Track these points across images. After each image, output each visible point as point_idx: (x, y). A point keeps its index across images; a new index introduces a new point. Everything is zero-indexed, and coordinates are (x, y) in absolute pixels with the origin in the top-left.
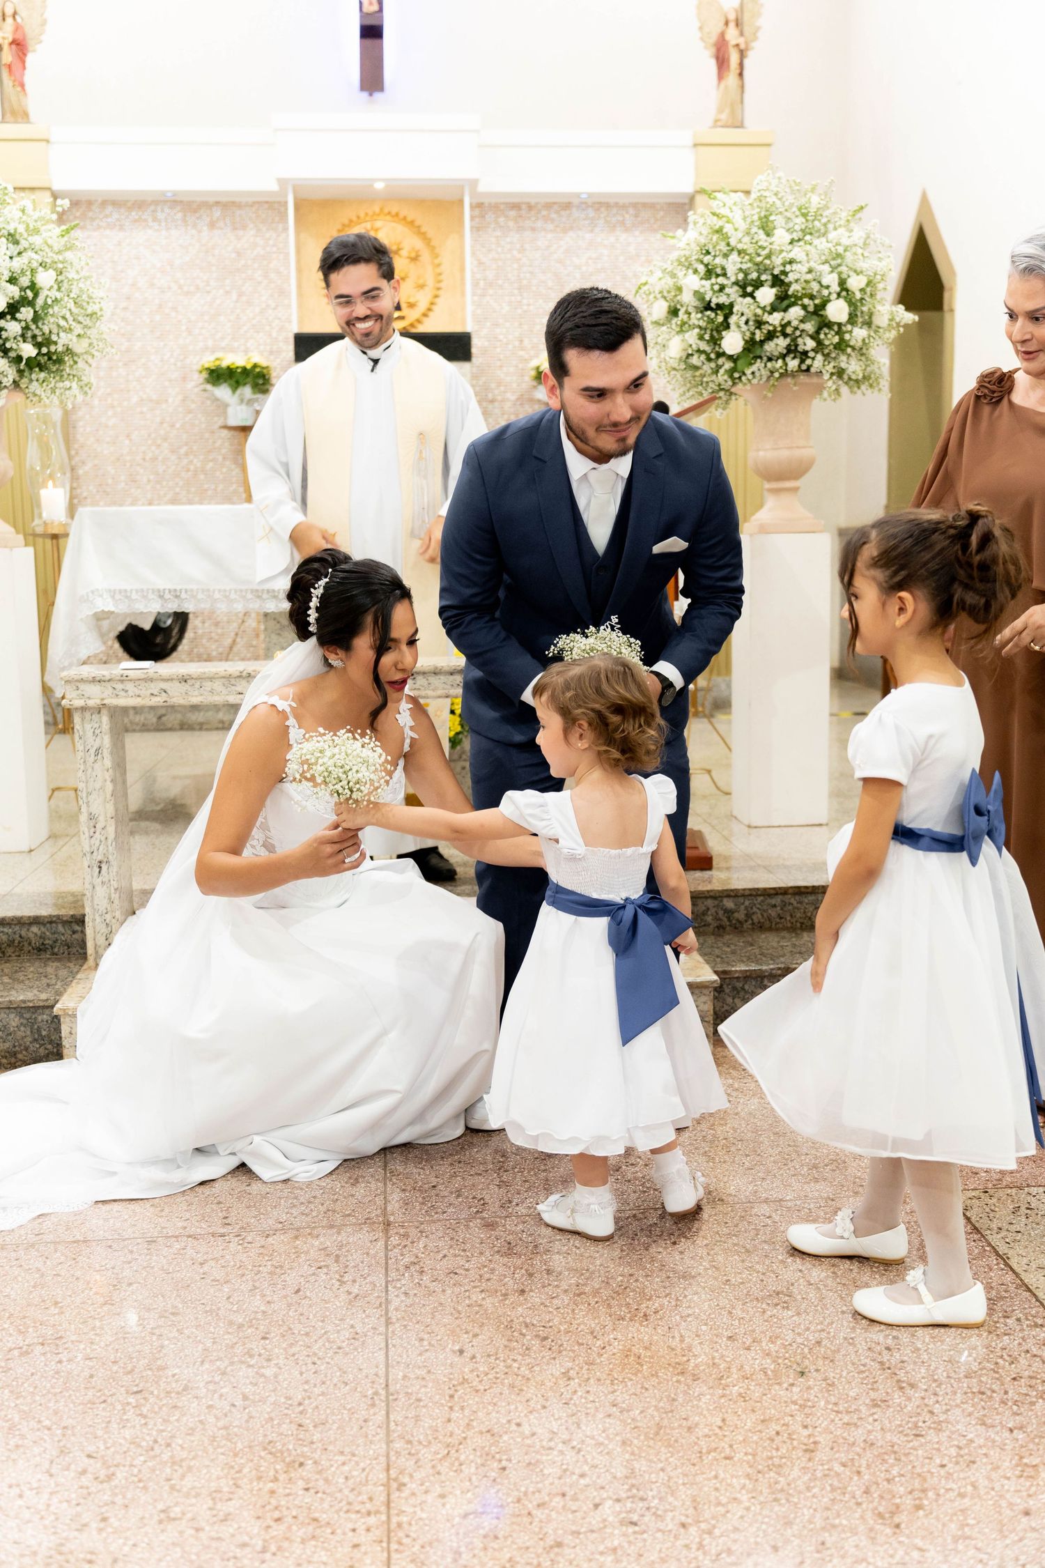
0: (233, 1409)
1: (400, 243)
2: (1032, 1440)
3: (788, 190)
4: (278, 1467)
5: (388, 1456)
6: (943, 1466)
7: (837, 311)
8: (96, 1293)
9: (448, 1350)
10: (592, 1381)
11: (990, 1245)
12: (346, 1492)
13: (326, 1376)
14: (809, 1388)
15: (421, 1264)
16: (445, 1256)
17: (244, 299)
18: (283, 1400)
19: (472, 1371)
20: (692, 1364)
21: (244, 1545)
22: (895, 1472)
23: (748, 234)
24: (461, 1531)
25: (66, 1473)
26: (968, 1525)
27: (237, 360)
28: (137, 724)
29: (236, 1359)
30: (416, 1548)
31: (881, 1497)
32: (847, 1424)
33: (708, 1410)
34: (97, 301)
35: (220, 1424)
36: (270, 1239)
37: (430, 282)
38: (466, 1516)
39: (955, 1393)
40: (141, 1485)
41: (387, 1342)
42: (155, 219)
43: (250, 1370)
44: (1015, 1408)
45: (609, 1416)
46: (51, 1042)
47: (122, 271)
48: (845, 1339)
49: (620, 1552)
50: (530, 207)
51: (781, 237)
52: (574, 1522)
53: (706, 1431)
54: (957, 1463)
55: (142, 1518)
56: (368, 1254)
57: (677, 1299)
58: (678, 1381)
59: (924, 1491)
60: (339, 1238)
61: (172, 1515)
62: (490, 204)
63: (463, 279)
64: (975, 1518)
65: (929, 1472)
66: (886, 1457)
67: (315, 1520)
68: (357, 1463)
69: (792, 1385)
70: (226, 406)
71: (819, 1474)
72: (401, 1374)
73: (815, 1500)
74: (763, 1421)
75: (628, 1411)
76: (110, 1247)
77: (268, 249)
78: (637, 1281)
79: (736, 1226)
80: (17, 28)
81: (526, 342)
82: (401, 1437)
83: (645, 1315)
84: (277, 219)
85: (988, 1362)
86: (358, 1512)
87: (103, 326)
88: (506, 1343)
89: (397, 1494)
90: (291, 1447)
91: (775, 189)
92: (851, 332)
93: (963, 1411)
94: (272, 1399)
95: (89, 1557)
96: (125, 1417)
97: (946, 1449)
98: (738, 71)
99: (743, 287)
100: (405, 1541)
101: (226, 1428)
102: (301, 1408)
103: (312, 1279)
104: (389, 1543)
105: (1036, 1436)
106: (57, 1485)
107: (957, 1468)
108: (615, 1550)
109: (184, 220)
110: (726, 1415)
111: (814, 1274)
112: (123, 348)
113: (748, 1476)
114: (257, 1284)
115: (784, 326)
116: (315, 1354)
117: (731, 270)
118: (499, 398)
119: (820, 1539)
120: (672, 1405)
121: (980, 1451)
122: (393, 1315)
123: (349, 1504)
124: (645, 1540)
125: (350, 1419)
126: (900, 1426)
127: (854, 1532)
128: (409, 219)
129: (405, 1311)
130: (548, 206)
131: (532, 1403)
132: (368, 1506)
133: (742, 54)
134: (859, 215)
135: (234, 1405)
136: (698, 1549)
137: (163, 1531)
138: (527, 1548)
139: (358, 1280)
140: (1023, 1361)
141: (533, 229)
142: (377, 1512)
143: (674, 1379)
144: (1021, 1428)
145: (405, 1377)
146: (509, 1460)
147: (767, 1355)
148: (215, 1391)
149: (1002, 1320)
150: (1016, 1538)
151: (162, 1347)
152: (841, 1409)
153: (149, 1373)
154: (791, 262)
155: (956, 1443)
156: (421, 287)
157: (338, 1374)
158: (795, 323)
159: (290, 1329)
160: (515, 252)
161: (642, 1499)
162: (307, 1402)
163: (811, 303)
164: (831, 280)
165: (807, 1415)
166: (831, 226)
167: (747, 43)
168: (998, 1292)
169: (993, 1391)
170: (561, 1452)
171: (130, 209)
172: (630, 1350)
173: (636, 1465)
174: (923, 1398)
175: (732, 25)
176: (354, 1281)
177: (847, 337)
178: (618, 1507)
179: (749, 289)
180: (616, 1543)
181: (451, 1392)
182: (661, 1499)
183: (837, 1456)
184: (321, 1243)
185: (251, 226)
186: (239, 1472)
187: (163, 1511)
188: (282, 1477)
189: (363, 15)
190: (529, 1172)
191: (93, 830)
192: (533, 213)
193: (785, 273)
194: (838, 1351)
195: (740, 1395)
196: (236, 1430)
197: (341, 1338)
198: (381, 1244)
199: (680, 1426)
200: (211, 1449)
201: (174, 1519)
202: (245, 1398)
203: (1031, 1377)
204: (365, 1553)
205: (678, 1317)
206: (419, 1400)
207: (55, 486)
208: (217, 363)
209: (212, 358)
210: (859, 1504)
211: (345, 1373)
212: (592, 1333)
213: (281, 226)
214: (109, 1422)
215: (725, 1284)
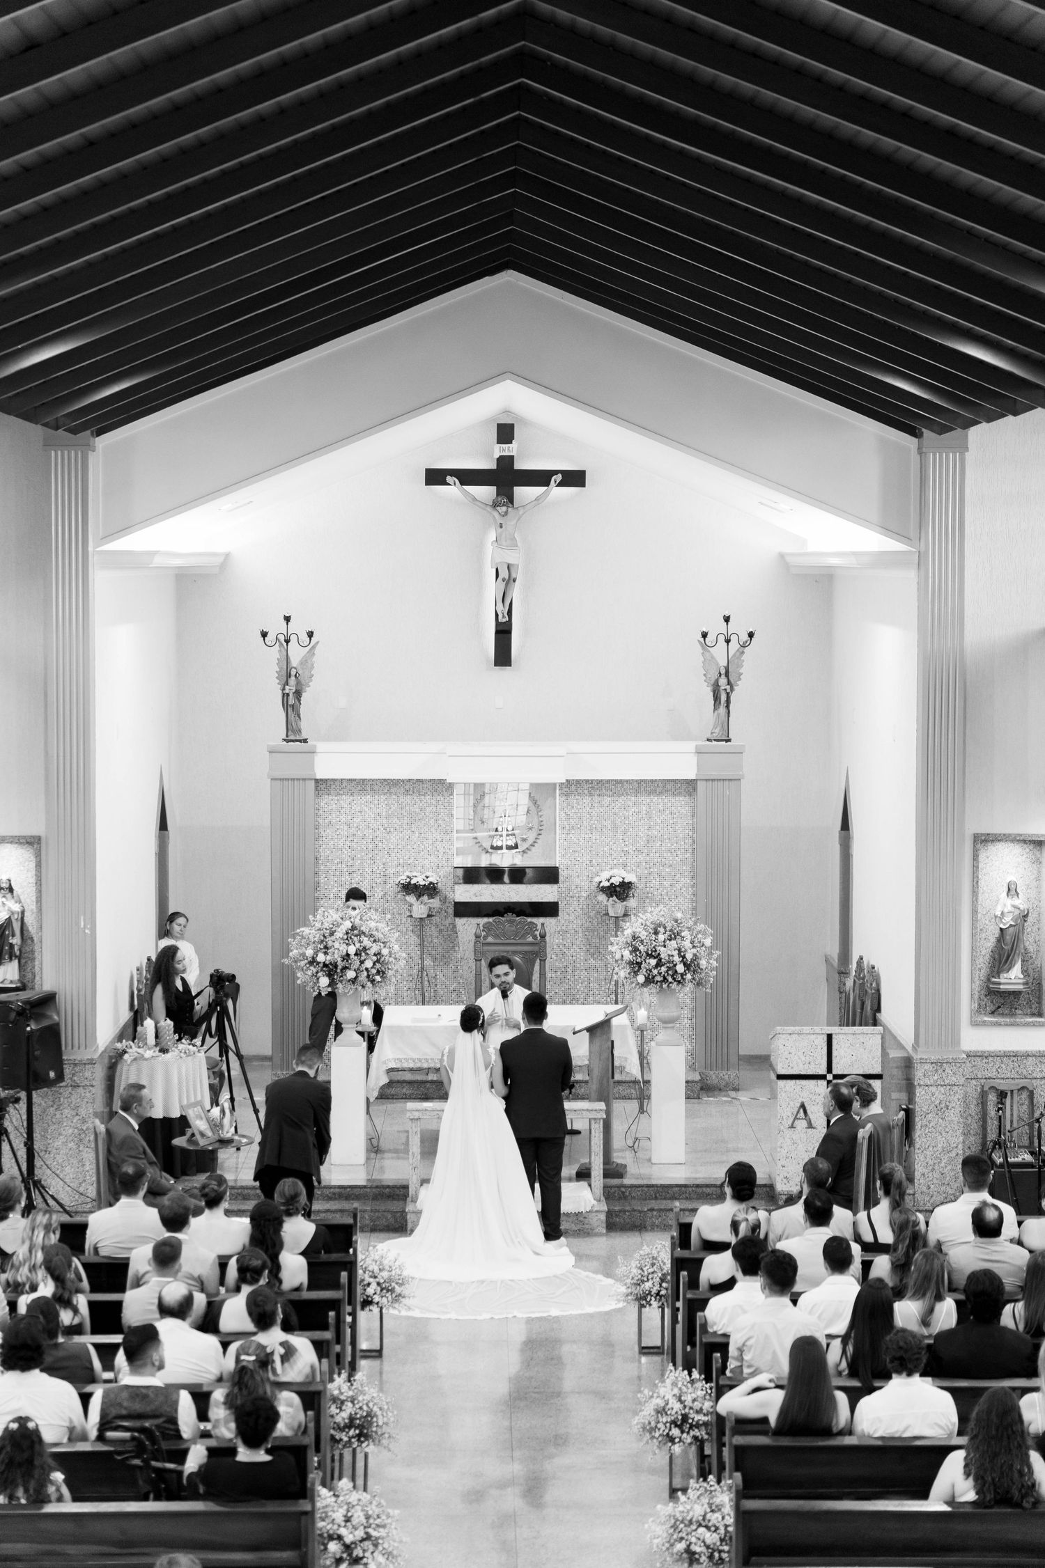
27: (420, 880)
37: (536, 826)
42: (372, 789)
62: (573, 780)
63: (555, 824)
70: (411, 905)
77: (438, 807)
80: (298, 683)
81: (594, 861)
84: (444, 789)
98: (726, 704)
112: (349, 864)
115: (660, 973)
118: (577, 895)
130: (609, 782)
133: (728, 695)
156: (531, 829)
158: (664, 972)
160: (588, 808)
163: (670, 965)
167: (731, 688)
175: (723, 676)
185: (429, 793)
189: (498, 623)
192: (600, 785)
208: (408, 881)
209: (404, 878)
213: (446, 794)
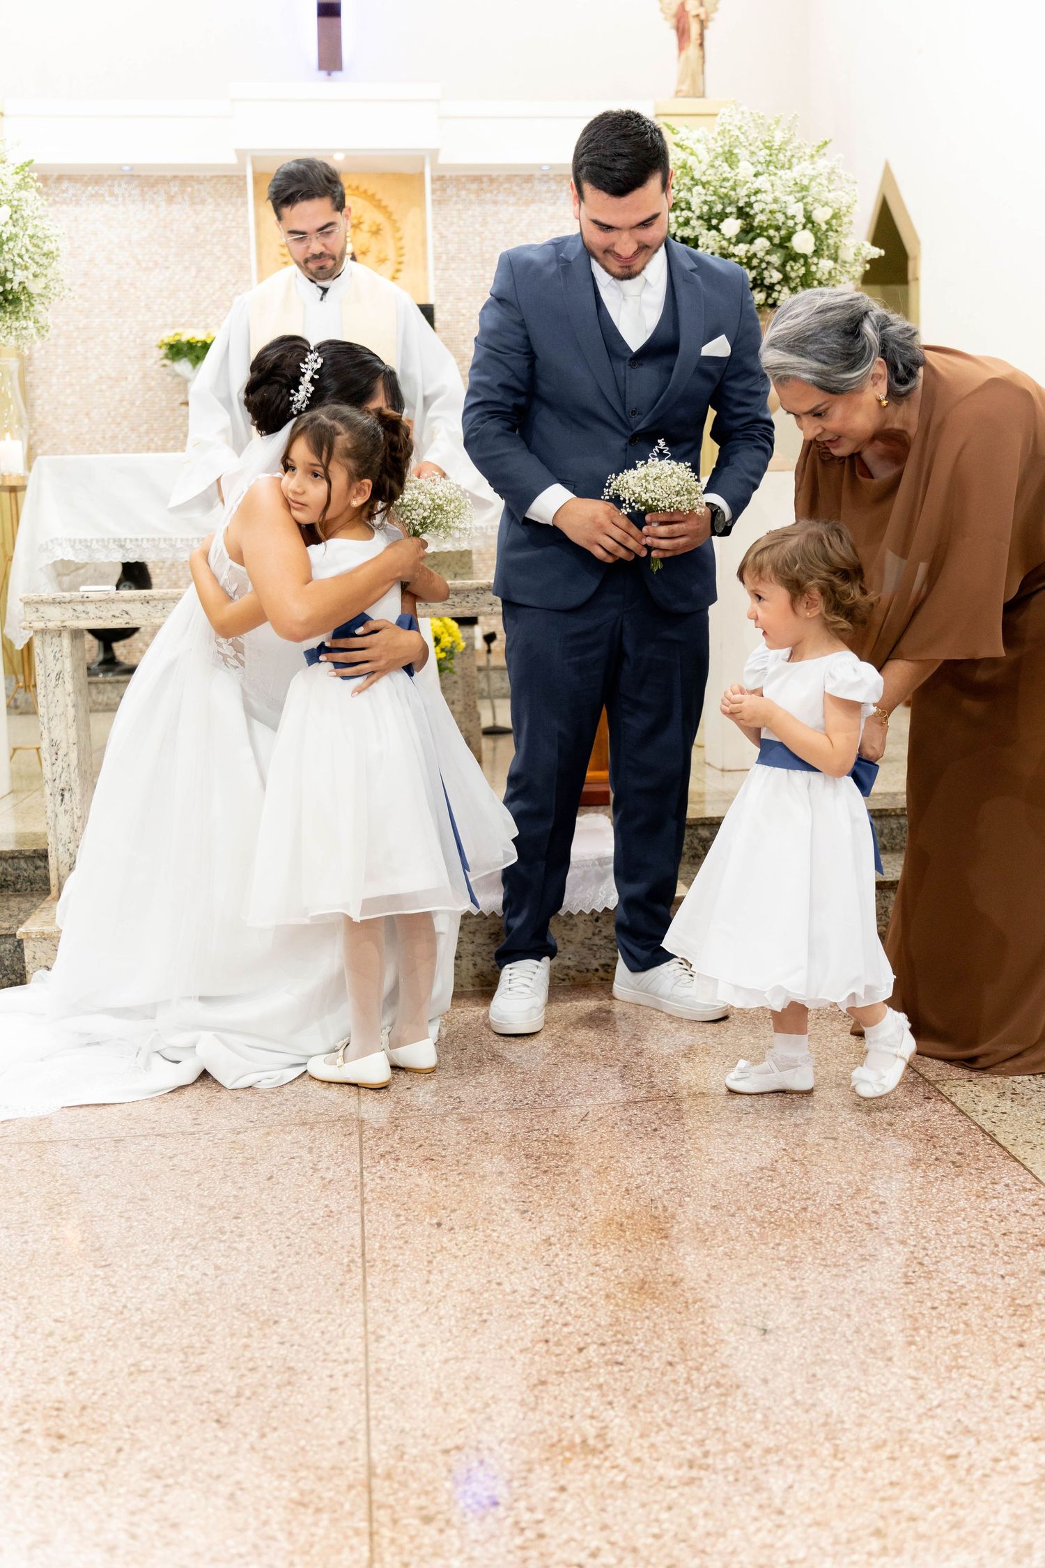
0: (204, 1277)
1: (361, 217)
2: (1025, 1285)
3: (751, 125)
4: (252, 1325)
5: (365, 1313)
6: (934, 1308)
7: (803, 242)
8: (62, 1184)
9: (425, 1223)
10: (574, 1246)
11: (976, 1124)
12: (323, 1344)
13: (300, 1248)
14: (796, 1247)
15: (397, 1153)
16: (421, 1146)
17: (203, 274)
18: (256, 1269)
19: (451, 1240)
20: (676, 1229)
21: (218, 1391)
22: (885, 1314)
23: (713, 166)
24: (442, 1375)
25: (33, 1335)
26: (961, 1357)
27: (198, 335)
28: (100, 704)
29: (207, 1236)
30: (396, 1390)
31: (872, 1335)
32: (836, 1275)
33: (694, 1267)
34: (53, 239)
35: (191, 1291)
36: (241, 1136)
37: (391, 254)
38: (446, 1361)
39: (945, 1247)
40: (110, 1343)
41: (363, 1218)
42: (112, 194)
43: (222, 1245)
44: (1006, 1258)
45: (592, 1274)
46: (14, 972)
47: (79, 247)
48: (832, 1205)
49: (605, 1388)
50: (492, 180)
51: (745, 169)
52: (558, 1364)
53: (692, 1284)
54: (949, 1305)
55: (112, 1372)
56: (342, 1145)
57: (659, 1176)
58: (661, 1244)
59: (916, 1329)
60: (312, 1134)
61: (143, 1368)
62: (451, 177)
63: (425, 253)
64: (968, 1351)
65: (921, 1313)
66: (876, 1302)
67: (289, 1368)
68: (334, 1320)
69: (779, 1244)
71: (808, 1318)
72: (378, 1244)
73: (805, 1339)
74: (749, 1275)
75: (611, 1270)
76: (76, 1146)
77: (227, 224)
78: (618, 1161)
79: (718, 1114)
82: (379, 1297)
83: (627, 1190)
84: (236, 193)
85: (977, 1220)
86: (335, 1361)
87: (60, 266)
88: (485, 1216)
89: (375, 1344)
90: (265, 1308)
91: (739, 124)
92: (817, 264)
93: (953, 1262)
94: (245, 1269)
95: (56, 1405)
96: (93, 1287)
97: (937, 1293)
98: (699, 42)
99: (708, 220)
100: (384, 1384)
101: (197, 1293)
102: (275, 1275)
103: (285, 1168)
104: (367, 1386)
105: (1028, 1281)
106: (22, 1345)
107: (949, 1309)
108: (600, 1386)
109: (143, 194)
110: (711, 1272)
111: (798, 1152)
112: (81, 325)
113: (736, 1321)
114: (228, 1173)
115: (750, 259)
116: (288, 1230)
117: (696, 202)
119: (811, 1372)
120: (656, 1264)
121: (971, 1295)
122: (368, 1196)
123: (326, 1354)
124: (631, 1377)
125: (326, 1283)
126: (890, 1276)
127: (845, 1365)
128: (370, 193)
129: (380, 1192)
130: (510, 179)
131: (512, 1266)
132: (346, 1356)
133: (703, 25)
134: (824, 150)
135: (205, 1274)
136: (686, 1383)
137: (133, 1382)
138: (510, 1387)
139: (332, 1168)
140: (1013, 1220)
141: (495, 203)
142: (354, 1361)
143: (658, 1242)
144: (1013, 1275)
145: (381, 1247)
146: (491, 1314)
147: (753, 1220)
148: (186, 1263)
149: (990, 1186)
150: (1011, 1366)
151: (131, 1227)
152: (829, 1263)
153: (118, 1249)
154: (756, 193)
155: (947, 1288)
156: (383, 260)
157: (313, 1246)
158: (760, 254)
159: (263, 1209)
160: (477, 226)
161: (627, 1343)
162: (281, 1270)
163: (777, 234)
164: (796, 210)
165: (795, 1269)
166: (795, 161)
167: (707, 14)
168: (985, 1162)
169: (984, 1245)
170: (544, 1306)
171: (87, 184)
172: (612, 1219)
173: (621, 1315)
174: (912, 1252)
176: (328, 1169)
177: (813, 268)
178: (602, 1350)
179: (714, 222)
180: (602, 1380)
181: (430, 1258)
182: (646, 1342)
183: (826, 1302)
184: (294, 1138)
185: (210, 200)
186: (213, 1329)
187: (133, 1365)
188: (256, 1334)
190: (505, 1074)
191: (55, 757)
192: (495, 185)
193: (750, 205)
194: (825, 1215)
195: (726, 1254)
196: (208, 1295)
197: (317, 1216)
198: (355, 1138)
199: (665, 1281)
200: (182, 1312)
201: (145, 1371)
202: (217, 1268)
203: (1021, 1233)
204: (344, 1395)
205: (660, 1191)
206: (397, 1266)
207: (13, 438)
208: (177, 338)
209: (172, 333)
210: (849, 1342)
211: (320, 1245)
212: (573, 1206)
213: (240, 200)
214: (77, 1291)
215: (707, 1163)
